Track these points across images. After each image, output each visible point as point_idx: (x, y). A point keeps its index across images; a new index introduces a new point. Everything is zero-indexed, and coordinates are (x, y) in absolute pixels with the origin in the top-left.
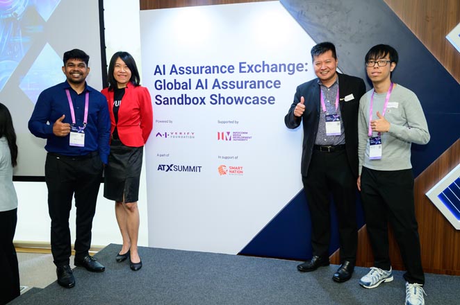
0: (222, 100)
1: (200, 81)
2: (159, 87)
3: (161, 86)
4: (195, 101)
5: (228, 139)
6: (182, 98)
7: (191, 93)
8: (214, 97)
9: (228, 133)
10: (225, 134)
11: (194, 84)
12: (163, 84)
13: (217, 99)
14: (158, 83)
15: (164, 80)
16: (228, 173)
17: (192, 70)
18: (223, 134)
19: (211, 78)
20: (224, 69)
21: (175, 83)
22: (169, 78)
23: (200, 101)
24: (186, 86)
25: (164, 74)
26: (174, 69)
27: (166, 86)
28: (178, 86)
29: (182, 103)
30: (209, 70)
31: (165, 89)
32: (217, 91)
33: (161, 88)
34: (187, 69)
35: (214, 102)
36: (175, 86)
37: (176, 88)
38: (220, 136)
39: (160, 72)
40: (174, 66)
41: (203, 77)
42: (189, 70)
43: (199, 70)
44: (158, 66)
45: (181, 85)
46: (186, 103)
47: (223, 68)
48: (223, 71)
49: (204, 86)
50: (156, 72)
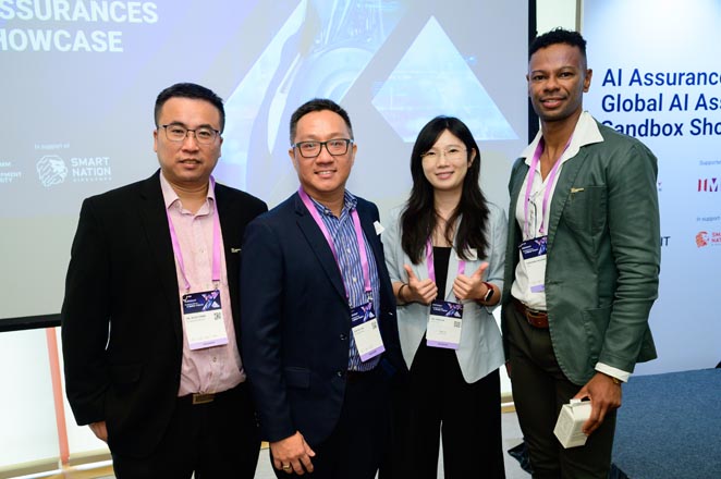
0: (708, 127)
1: (676, 96)
2: (609, 108)
3: (613, 105)
4: (667, 130)
5: (713, 189)
6: (646, 126)
7: (661, 117)
8: (696, 123)
9: (714, 180)
10: (710, 182)
11: (667, 103)
12: (615, 102)
13: (701, 126)
14: (609, 100)
15: (619, 96)
16: (709, 243)
17: (665, 78)
18: (706, 181)
19: (694, 92)
20: (714, 79)
21: (637, 101)
22: (628, 92)
23: (675, 129)
24: (655, 105)
25: (620, 84)
26: (636, 78)
27: (621, 105)
28: (640, 105)
29: (646, 134)
30: (693, 79)
31: (618, 110)
32: (701, 113)
33: (613, 109)
34: (657, 77)
35: (696, 131)
36: (637, 104)
37: (637, 109)
38: (702, 185)
39: (612, 81)
40: (636, 71)
41: (681, 90)
42: (661, 79)
43: (677, 79)
44: (609, 71)
45: (647, 104)
46: (652, 134)
47: (714, 76)
48: (713, 81)
49: (683, 106)
50: (606, 81)
